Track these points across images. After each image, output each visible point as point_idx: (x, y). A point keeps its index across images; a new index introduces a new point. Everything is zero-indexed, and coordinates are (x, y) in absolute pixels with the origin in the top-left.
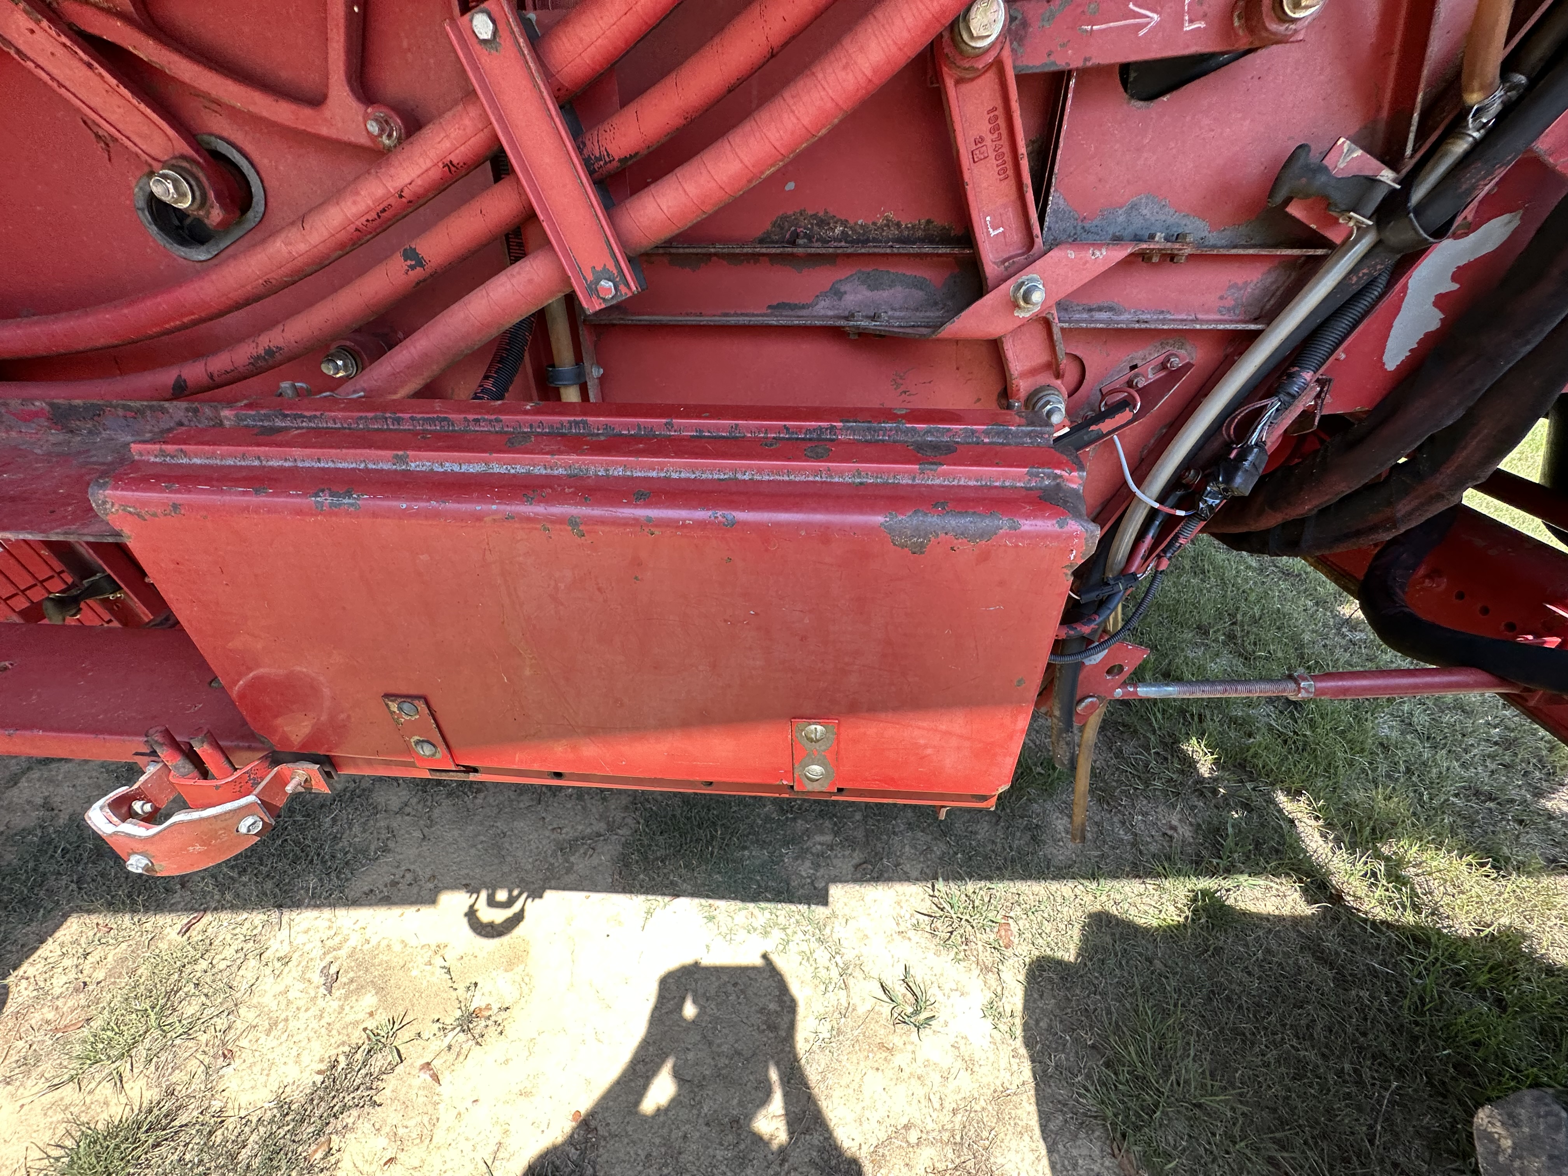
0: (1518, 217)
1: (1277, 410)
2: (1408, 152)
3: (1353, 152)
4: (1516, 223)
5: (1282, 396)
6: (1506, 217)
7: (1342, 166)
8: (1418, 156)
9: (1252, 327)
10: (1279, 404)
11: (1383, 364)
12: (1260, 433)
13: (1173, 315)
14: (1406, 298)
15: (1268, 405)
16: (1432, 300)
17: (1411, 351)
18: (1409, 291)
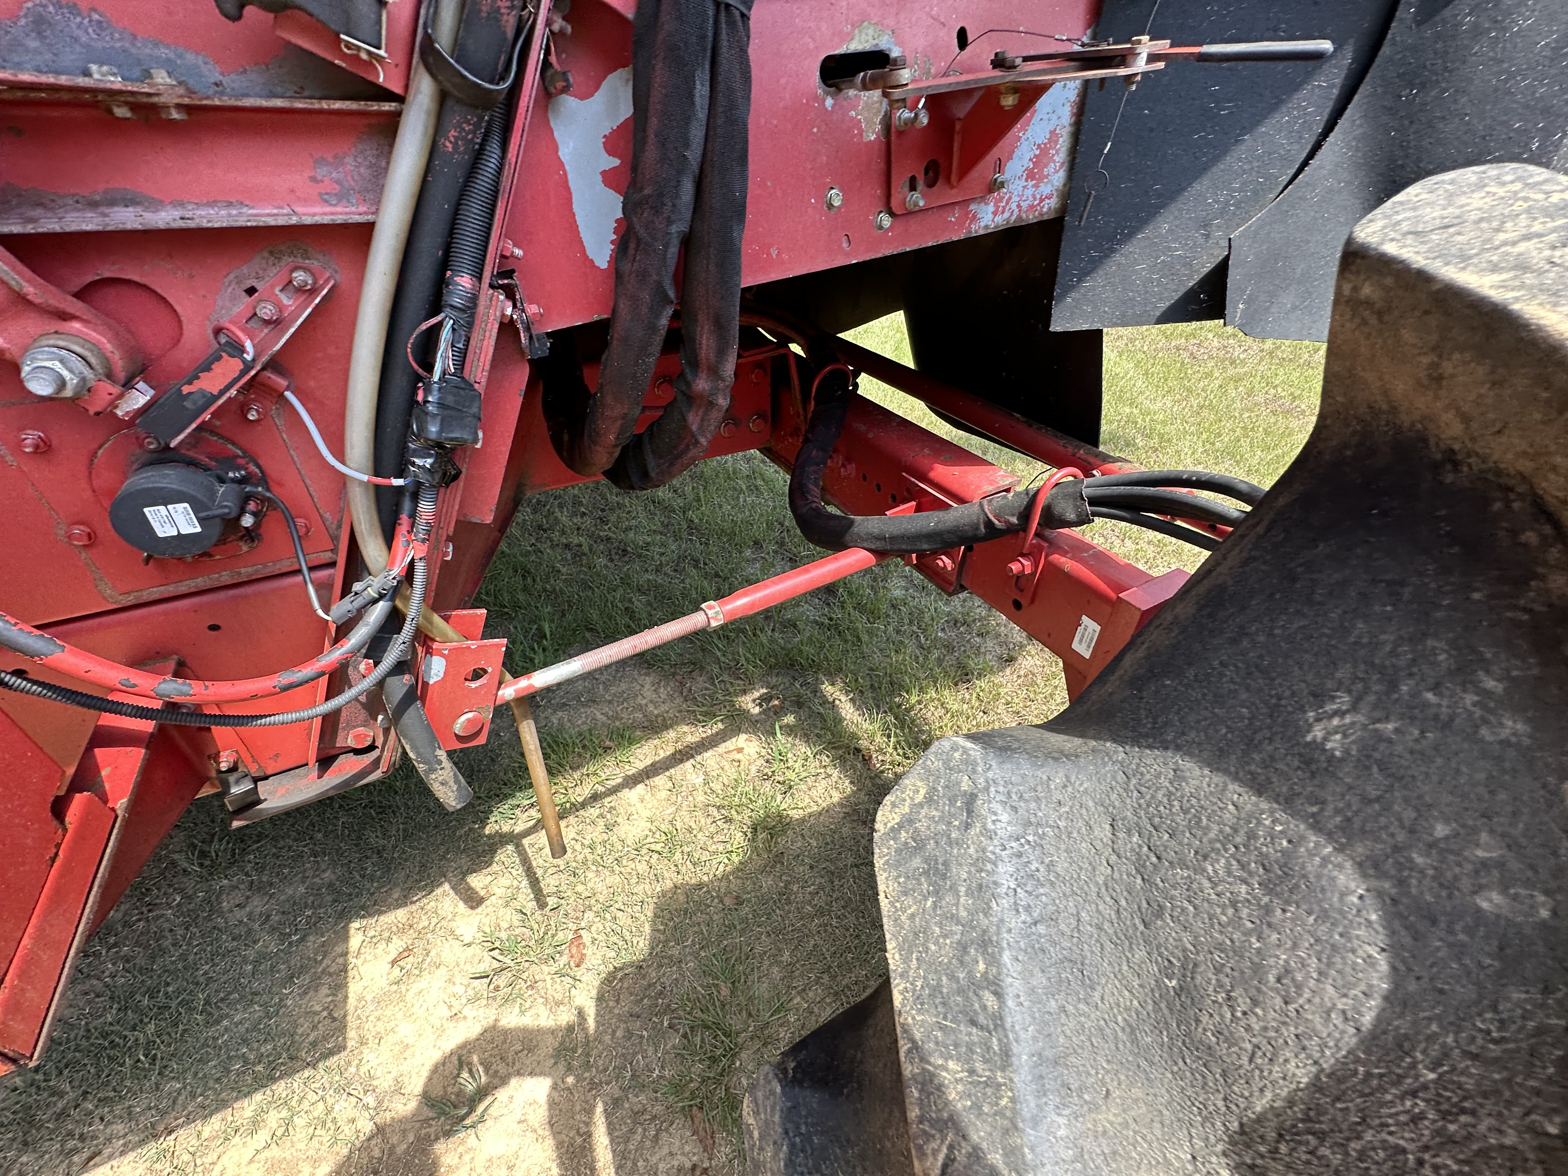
1: (454, 329)
5: (450, 312)
6: (618, 75)
10: (452, 322)
11: (592, 261)
12: (443, 363)
13: (253, 208)
14: (570, 177)
15: (439, 325)
16: (600, 178)
17: (612, 242)
18: (567, 168)
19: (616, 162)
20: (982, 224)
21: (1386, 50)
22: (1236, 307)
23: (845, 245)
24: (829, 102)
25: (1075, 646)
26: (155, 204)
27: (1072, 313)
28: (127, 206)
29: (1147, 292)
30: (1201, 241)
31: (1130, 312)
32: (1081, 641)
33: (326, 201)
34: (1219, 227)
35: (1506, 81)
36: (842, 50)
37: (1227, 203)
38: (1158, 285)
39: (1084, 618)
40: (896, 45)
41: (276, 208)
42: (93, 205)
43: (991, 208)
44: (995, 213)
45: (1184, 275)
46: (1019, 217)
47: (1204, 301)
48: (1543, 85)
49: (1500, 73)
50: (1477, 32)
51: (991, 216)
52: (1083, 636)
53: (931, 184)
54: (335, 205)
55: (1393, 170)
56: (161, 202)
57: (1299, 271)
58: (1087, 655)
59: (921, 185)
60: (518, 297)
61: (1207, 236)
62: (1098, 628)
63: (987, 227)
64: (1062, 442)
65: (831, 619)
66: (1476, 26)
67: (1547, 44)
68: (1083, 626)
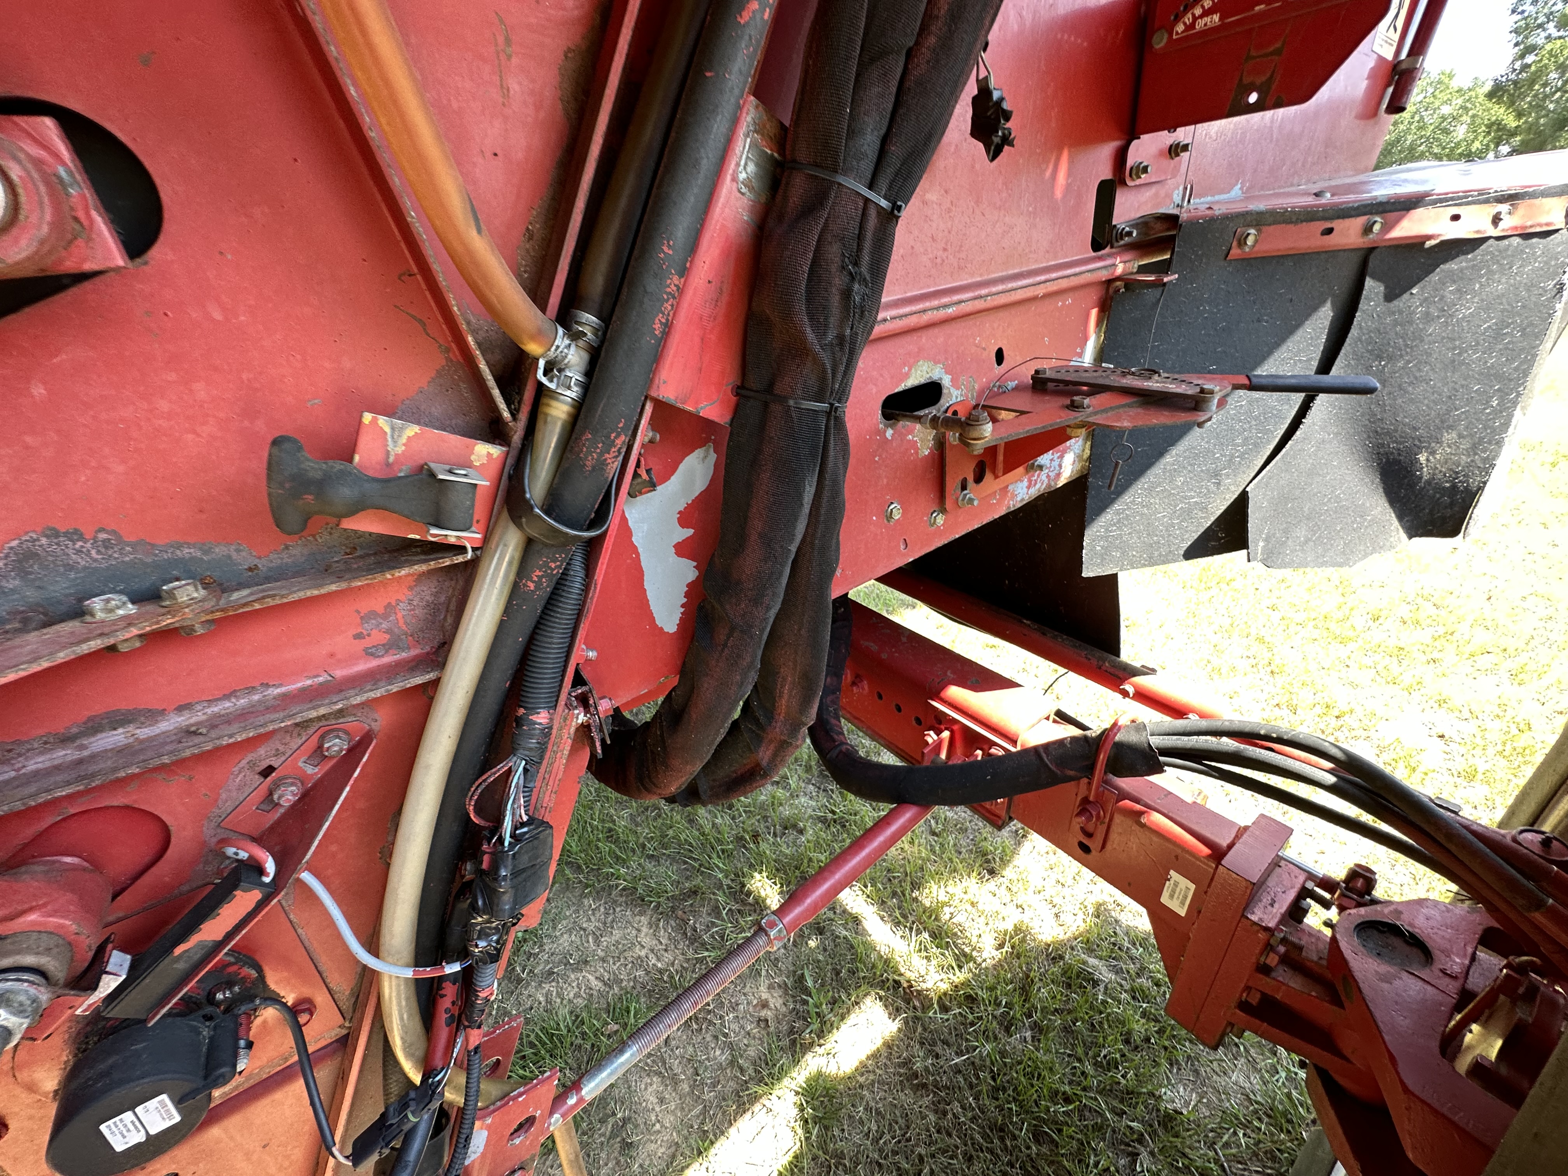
0: (712, 450)
1: (526, 770)
2: (506, 414)
3: (402, 429)
4: (713, 457)
5: (521, 753)
6: (698, 453)
7: (400, 449)
8: (523, 416)
9: (419, 680)
10: (524, 762)
11: (662, 628)
12: (513, 814)
13: (281, 685)
14: (642, 558)
15: (509, 772)
16: (673, 550)
17: (683, 606)
18: (640, 550)
19: (690, 532)
20: (1019, 499)
21: (1354, 332)
22: (1257, 546)
23: (902, 547)
24: (889, 433)
25: (1165, 899)
26: (153, 715)
27: (1103, 559)
28: (115, 729)
29: (1170, 535)
30: (1213, 487)
31: (1156, 554)
32: (1171, 896)
33: (372, 654)
34: (1228, 475)
35: (1460, 354)
36: (901, 388)
37: (1232, 456)
38: (1179, 529)
39: (1172, 872)
40: (947, 373)
41: (309, 678)
42: (66, 740)
43: (1025, 483)
44: (1028, 487)
45: (1202, 518)
46: (1049, 485)
47: (1223, 538)
48: (1492, 358)
49: (1454, 349)
50: (1428, 318)
51: (1025, 490)
52: (1174, 891)
53: (979, 479)
54: (382, 656)
55: (1374, 422)
56: (163, 712)
57: (1306, 509)
58: (1182, 912)
59: (971, 483)
60: (591, 702)
61: (1218, 484)
62: (1193, 887)
63: (1023, 500)
64: (1084, 653)
65: (833, 812)
66: (1427, 314)
67: (1489, 327)
68: (1172, 882)
